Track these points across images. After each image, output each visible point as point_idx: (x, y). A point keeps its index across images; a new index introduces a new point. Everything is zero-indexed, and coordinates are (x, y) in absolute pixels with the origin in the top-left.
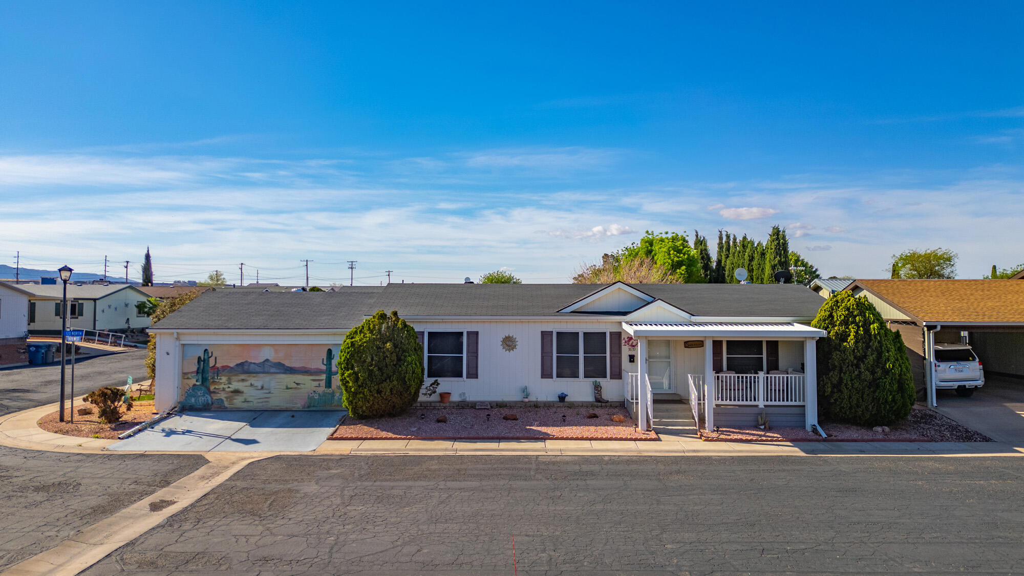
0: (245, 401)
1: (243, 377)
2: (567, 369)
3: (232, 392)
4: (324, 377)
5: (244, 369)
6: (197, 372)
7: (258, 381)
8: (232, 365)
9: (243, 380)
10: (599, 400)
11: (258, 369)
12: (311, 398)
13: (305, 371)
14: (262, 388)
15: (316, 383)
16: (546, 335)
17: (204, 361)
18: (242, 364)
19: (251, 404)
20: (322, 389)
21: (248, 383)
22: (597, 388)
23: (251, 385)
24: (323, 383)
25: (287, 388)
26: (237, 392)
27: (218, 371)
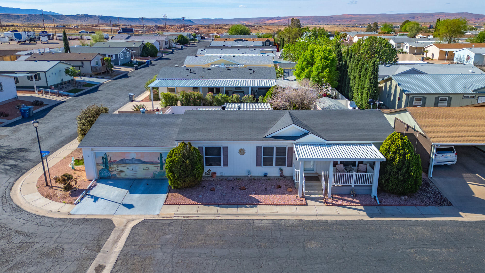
0: (126, 175)
1: (123, 165)
2: (268, 162)
3: (119, 171)
4: (159, 165)
5: (123, 162)
6: (103, 163)
7: (131, 167)
8: (118, 160)
9: (124, 166)
10: (282, 176)
11: (130, 162)
12: (154, 174)
13: (151, 163)
14: (133, 170)
15: (156, 168)
16: (258, 148)
17: (105, 158)
18: (122, 160)
19: (129, 176)
20: (159, 170)
21: (126, 168)
22: (281, 171)
23: (128, 168)
24: (159, 168)
25: (144, 170)
26: (121, 171)
27: (112, 163)
